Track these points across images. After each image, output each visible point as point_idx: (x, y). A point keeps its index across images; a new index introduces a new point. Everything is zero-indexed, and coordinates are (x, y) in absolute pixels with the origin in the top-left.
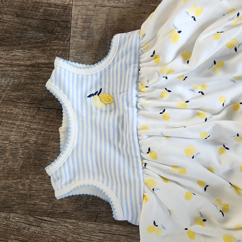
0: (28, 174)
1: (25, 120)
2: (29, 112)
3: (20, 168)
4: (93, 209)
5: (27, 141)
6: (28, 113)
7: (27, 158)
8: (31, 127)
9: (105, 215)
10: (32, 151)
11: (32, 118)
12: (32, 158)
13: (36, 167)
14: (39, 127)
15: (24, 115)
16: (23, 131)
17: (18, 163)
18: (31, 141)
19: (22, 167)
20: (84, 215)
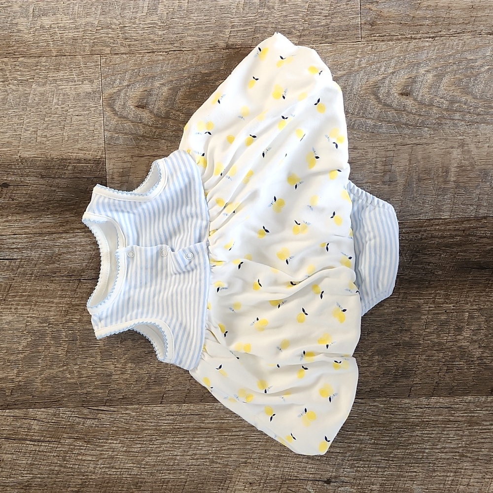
0: (76, 359)
1: (64, 296)
2: (68, 285)
3: (65, 353)
4: (157, 389)
5: (70, 321)
6: (67, 288)
7: (72, 340)
8: (73, 303)
9: (172, 395)
10: (77, 331)
11: (72, 293)
12: (77, 340)
13: (84, 349)
14: (83, 302)
15: (62, 290)
16: (64, 309)
17: (62, 348)
18: (74, 320)
19: (67, 351)
20: (147, 398)
